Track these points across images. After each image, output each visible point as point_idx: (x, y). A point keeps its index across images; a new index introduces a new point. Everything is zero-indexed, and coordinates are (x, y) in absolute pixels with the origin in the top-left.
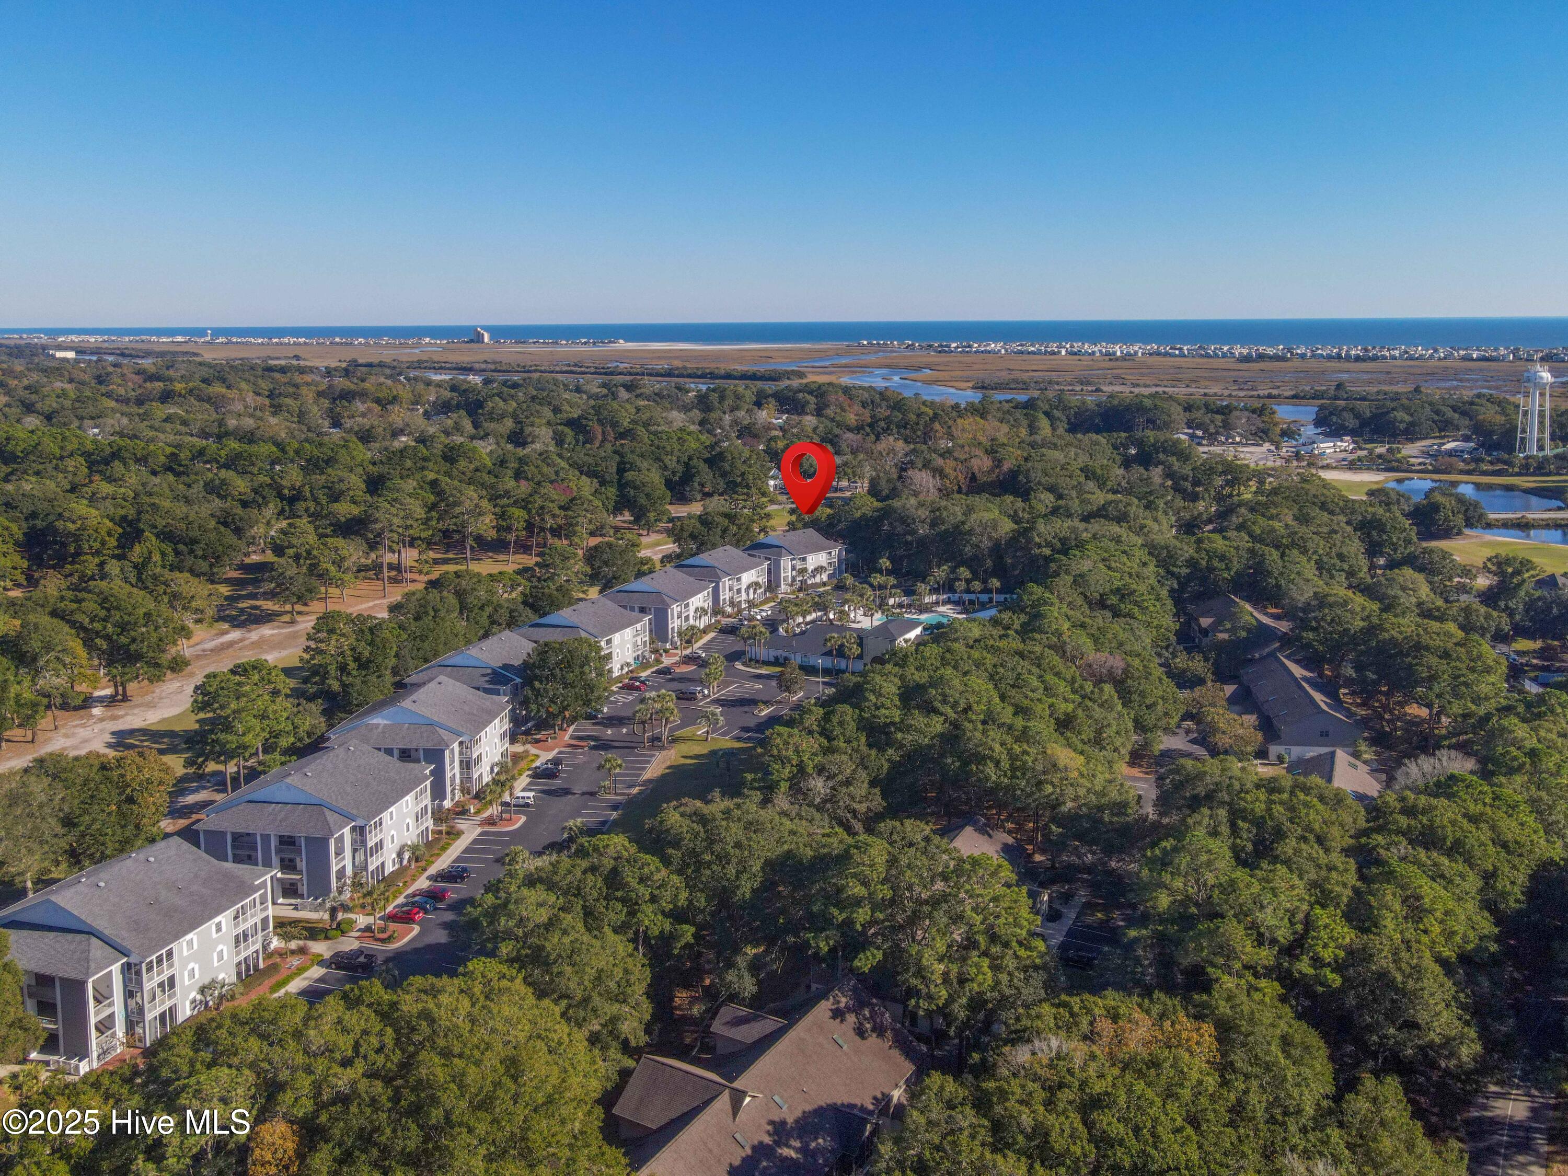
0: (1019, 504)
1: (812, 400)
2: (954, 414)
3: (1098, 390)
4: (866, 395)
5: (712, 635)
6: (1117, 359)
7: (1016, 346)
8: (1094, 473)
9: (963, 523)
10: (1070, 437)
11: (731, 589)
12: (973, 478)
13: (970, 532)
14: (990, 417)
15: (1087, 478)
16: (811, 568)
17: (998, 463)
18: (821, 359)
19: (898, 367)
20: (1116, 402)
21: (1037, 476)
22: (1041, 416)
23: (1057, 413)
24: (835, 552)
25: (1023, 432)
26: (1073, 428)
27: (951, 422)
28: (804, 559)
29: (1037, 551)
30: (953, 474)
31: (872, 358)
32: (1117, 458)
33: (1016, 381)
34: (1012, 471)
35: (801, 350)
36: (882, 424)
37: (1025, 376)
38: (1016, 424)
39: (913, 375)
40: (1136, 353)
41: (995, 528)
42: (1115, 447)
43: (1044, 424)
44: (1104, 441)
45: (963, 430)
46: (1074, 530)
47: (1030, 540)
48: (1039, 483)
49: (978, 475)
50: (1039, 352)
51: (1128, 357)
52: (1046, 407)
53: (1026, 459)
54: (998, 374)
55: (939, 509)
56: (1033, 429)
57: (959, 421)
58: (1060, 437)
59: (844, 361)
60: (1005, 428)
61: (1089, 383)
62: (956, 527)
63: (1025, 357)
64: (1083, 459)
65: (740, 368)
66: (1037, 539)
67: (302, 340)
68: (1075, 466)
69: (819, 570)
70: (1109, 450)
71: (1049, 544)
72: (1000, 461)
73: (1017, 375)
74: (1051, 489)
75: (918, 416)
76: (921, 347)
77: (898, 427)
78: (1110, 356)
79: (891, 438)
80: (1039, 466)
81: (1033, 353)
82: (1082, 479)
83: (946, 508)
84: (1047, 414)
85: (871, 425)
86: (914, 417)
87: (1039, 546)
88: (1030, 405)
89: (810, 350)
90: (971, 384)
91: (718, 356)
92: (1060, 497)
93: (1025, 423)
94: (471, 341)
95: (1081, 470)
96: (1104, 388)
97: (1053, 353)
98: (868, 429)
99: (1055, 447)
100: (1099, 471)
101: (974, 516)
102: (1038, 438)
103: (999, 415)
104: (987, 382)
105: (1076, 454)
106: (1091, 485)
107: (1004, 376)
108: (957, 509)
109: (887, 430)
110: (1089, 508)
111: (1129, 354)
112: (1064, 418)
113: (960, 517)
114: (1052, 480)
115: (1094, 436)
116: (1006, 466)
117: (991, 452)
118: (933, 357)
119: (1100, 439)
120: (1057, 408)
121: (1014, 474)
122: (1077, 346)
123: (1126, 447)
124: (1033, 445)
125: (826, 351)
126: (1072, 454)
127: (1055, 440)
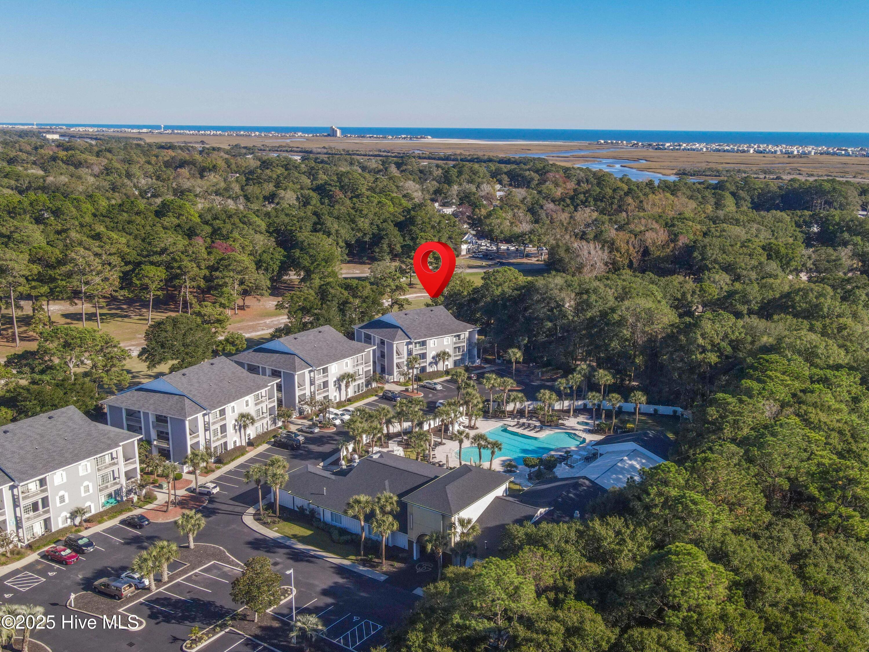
0: (690, 284)
1: (536, 177)
2: (648, 190)
3: (778, 178)
4: (582, 174)
5: (263, 447)
6: (794, 157)
7: (714, 146)
8: (777, 252)
9: (613, 310)
10: (753, 214)
11: (312, 383)
12: (646, 252)
13: (621, 322)
14: (679, 194)
15: (769, 257)
16: (431, 354)
17: (674, 238)
18: (566, 151)
19: (621, 158)
20: (796, 185)
21: (713, 253)
22: (727, 194)
23: (742, 193)
24: (465, 335)
25: (710, 209)
26: (757, 206)
27: (642, 197)
28: (424, 344)
29: (700, 357)
30: (623, 247)
31: (604, 152)
32: (800, 235)
33: (710, 169)
34: (687, 246)
35: (554, 146)
36: (582, 197)
37: (720, 167)
38: (704, 201)
39: (632, 164)
40: (810, 152)
41: (650, 321)
42: (798, 225)
43: (730, 203)
44: (788, 219)
45: (654, 204)
46: (750, 330)
47: (692, 341)
48: (715, 261)
49: (652, 249)
50: (732, 151)
51: (804, 155)
52: (733, 188)
53: (705, 234)
54: (698, 165)
55: (587, 292)
56: (718, 205)
57: (651, 196)
58: (743, 213)
59: (582, 153)
60: (692, 204)
61: (771, 173)
62: (604, 314)
63: (721, 154)
64: (765, 236)
65: (501, 155)
66: (701, 341)
67: (218, 133)
68: (758, 242)
69: (442, 356)
70: (792, 228)
71: (716, 348)
72: (676, 235)
73: (711, 165)
74: (728, 268)
75: (614, 190)
76: (643, 146)
77: (595, 200)
78: (789, 154)
79: (588, 210)
80: (716, 242)
81: (728, 151)
82: (764, 259)
83: (595, 291)
84: (733, 194)
85: (572, 198)
86: (610, 192)
87: (704, 350)
88: (720, 186)
89: (560, 146)
90: (674, 172)
91: (492, 148)
92: (737, 278)
93: (712, 201)
94: (329, 135)
95: (764, 248)
96: (784, 177)
97: (744, 151)
98: (568, 201)
99: (737, 222)
100: (783, 251)
101: (627, 303)
102: (721, 213)
103: (689, 193)
104: (688, 169)
105: (758, 230)
106: (773, 266)
107: (704, 166)
108: (610, 292)
109: (585, 203)
110: (770, 295)
111: (804, 153)
112: (748, 198)
113: (612, 302)
114: (730, 259)
115: (779, 214)
116: (683, 241)
117: (669, 225)
118: (651, 152)
119: (785, 216)
120: (742, 189)
121: (689, 249)
122: (762, 147)
123: (809, 225)
124: (714, 220)
125: (571, 146)
126: (754, 231)
127: (737, 216)
